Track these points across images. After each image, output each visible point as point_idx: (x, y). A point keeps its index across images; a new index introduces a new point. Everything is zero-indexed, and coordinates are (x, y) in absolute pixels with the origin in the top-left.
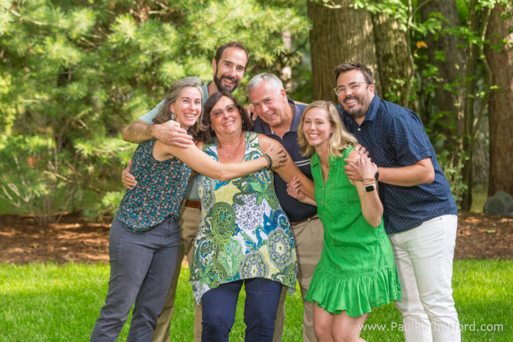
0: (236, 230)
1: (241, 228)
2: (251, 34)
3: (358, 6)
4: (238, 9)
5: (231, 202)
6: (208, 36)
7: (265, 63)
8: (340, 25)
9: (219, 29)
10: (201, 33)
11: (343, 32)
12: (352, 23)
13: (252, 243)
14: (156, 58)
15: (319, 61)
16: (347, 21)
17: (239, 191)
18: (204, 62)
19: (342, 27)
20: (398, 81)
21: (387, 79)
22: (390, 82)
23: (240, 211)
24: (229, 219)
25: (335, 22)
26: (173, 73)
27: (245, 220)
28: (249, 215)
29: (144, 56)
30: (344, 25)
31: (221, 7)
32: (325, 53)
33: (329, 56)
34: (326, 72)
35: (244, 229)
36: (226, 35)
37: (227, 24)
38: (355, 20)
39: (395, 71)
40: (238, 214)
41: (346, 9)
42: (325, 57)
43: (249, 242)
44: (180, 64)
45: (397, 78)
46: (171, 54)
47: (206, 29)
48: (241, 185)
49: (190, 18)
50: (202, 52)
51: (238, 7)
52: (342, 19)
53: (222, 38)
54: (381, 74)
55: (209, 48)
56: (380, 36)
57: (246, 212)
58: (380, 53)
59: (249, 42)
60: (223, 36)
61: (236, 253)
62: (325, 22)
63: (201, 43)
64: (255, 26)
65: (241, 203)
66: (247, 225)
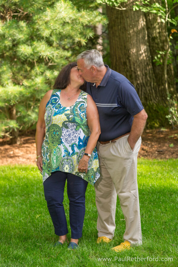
0: (60, 142)
1: (63, 141)
2: (72, 27)
3: (135, 9)
4: (63, 12)
5: (61, 125)
6: (45, 29)
7: (81, 44)
8: (126, 19)
9: (52, 24)
10: (41, 27)
11: (127, 23)
12: (133, 19)
13: (67, 152)
14: (15, 42)
15: (114, 41)
16: (130, 17)
17: (67, 120)
18: (43, 44)
19: (127, 21)
20: (161, 53)
21: (154, 51)
22: (156, 52)
23: (65, 132)
24: (58, 135)
25: (123, 18)
26: (25, 51)
27: (67, 138)
28: (69, 135)
29: (7, 41)
30: (128, 20)
31: (52, 11)
32: (117, 36)
33: (120, 38)
34: (118, 48)
35: (65, 143)
36: (57, 28)
37: (57, 22)
38: (134, 16)
39: (159, 47)
40: (63, 133)
41: (129, 10)
42: (117, 39)
43: (66, 151)
44: (29, 46)
45: (160, 50)
46: (24, 40)
47: (44, 24)
48: (69, 116)
49: (34, 18)
50: (43, 38)
51: (63, 11)
52: (127, 16)
53: (54, 30)
54: (151, 48)
55: (46, 36)
56: (150, 26)
57: (68, 133)
58: (150, 36)
59: (71, 31)
60: (55, 28)
61: (59, 155)
62: (117, 18)
63: (41, 33)
64: (74, 21)
65: (67, 127)
66: (67, 141)
